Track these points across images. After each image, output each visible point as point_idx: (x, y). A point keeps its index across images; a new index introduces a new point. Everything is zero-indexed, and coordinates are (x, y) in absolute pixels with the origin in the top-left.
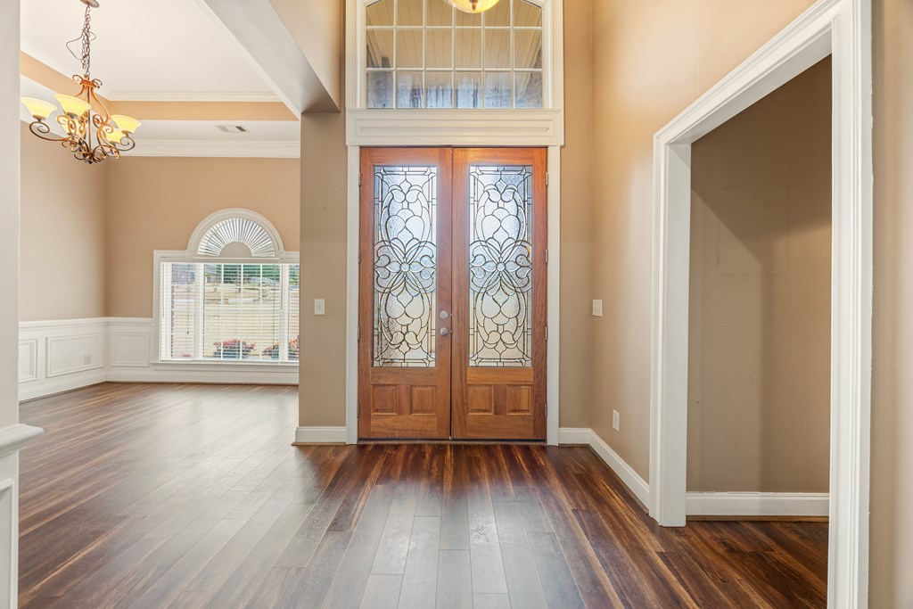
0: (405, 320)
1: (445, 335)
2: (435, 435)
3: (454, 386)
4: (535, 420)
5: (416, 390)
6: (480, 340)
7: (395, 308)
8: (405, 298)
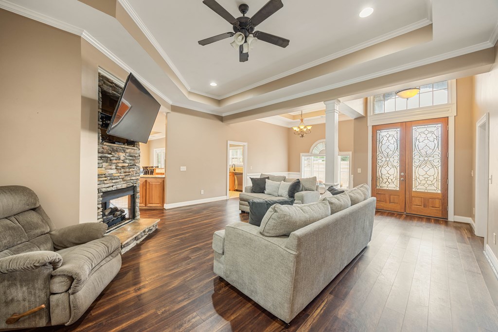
0: (388, 175)
1: (403, 180)
2: (399, 211)
3: (407, 196)
4: (442, 212)
5: (392, 196)
6: (417, 183)
7: (384, 171)
8: (388, 168)
